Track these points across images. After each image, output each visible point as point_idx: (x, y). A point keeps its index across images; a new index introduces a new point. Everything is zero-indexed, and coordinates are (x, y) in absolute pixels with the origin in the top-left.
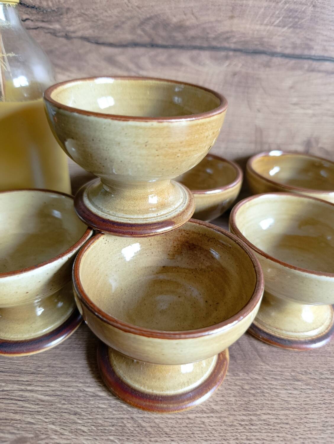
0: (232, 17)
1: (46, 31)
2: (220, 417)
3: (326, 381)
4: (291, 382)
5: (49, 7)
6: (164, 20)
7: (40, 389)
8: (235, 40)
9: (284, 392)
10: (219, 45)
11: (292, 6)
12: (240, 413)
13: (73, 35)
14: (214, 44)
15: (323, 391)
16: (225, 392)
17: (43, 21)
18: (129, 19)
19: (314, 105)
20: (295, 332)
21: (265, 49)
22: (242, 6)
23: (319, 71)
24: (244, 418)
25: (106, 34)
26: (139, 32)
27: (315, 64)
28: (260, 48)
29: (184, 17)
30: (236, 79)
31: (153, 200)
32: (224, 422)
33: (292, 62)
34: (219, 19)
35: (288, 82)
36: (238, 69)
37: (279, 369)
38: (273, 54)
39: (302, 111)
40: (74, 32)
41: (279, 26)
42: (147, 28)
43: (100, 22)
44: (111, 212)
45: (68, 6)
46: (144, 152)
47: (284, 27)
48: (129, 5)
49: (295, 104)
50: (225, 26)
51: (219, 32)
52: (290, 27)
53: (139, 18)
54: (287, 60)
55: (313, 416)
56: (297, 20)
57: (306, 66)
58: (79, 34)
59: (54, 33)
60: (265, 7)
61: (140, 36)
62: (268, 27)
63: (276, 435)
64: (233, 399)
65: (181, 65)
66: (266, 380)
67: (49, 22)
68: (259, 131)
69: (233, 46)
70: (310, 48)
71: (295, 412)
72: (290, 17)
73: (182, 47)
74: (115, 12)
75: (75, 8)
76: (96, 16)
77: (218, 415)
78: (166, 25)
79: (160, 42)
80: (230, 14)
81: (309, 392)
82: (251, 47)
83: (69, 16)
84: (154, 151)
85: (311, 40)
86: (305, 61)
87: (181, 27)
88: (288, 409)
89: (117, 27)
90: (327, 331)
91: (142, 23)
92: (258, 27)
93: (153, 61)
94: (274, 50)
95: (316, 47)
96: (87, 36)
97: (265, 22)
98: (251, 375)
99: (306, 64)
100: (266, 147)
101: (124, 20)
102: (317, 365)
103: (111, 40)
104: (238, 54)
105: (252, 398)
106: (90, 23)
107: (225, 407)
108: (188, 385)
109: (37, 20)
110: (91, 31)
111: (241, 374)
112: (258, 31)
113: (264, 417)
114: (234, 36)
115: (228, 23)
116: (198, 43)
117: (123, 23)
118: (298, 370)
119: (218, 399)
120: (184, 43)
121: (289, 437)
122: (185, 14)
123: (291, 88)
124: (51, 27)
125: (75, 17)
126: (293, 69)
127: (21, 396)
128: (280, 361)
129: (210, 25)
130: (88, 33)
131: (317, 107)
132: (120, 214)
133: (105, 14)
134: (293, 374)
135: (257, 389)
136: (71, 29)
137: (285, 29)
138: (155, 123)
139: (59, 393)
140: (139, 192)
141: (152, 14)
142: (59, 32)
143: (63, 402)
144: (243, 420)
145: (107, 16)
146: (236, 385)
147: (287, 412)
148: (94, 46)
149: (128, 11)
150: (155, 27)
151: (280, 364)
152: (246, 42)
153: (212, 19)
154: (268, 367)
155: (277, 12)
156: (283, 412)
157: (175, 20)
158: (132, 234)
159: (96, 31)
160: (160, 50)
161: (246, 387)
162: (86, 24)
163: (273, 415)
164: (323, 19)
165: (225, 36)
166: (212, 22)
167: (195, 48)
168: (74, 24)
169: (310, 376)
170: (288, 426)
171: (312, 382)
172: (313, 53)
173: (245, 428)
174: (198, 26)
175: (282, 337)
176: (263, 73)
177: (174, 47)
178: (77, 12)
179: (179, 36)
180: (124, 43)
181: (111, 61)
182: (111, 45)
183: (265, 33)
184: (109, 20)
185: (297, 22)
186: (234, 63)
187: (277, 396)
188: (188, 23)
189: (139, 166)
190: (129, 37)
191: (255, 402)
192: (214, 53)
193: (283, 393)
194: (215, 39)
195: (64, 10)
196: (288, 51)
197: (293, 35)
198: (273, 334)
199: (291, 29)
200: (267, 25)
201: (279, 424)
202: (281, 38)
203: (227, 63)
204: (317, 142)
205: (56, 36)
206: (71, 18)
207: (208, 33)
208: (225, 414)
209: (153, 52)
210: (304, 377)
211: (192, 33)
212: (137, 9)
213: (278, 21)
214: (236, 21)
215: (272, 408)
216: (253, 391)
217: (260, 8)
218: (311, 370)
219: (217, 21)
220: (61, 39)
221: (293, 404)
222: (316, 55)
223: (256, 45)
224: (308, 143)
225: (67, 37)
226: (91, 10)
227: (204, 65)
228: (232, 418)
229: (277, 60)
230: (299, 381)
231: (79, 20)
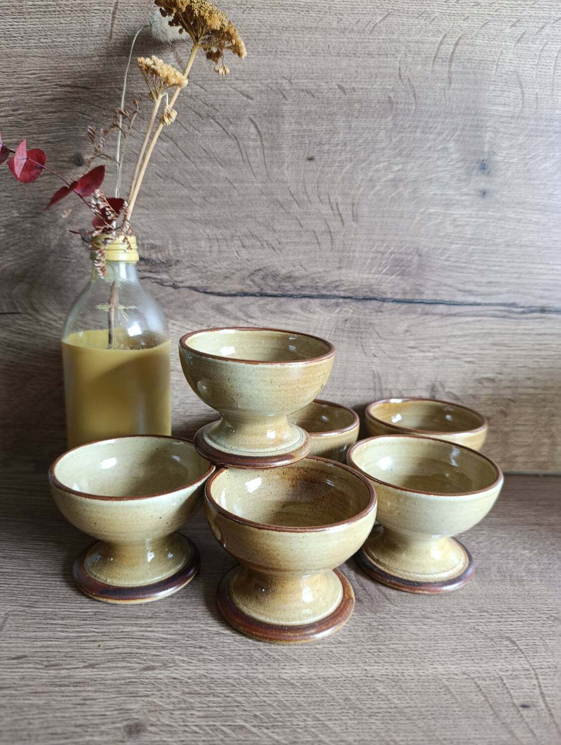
0: (340, 268)
1: (153, 280)
2: (348, 647)
3: (457, 619)
4: (421, 619)
5: (159, 260)
6: (273, 271)
7: (161, 629)
8: (344, 288)
9: (414, 627)
10: (328, 293)
11: (398, 256)
12: (369, 643)
13: (181, 285)
14: (324, 292)
15: (454, 626)
16: (352, 628)
17: (151, 272)
18: (238, 270)
19: (433, 347)
20: (424, 574)
21: (376, 296)
22: (349, 257)
23: (434, 314)
24: (372, 647)
25: (215, 284)
26: (248, 282)
27: (428, 308)
28: (371, 295)
29: (293, 269)
30: (348, 325)
31: (271, 435)
32: (352, 650)
33: (405, 306)
34: (328, 269)
35: (403, 326)
36: (349, 315)
37: (408, 609)
38: (384, 300)
39: (422, 354)
40: (182, 282)
41: (387, 274)
42: (257, 279)
43: (209, 273)
44: (233, 448)
45: (177, 259)
46: (269, 388)
47: (392, 274)
48: (239, 258)
49: (412, 348)
50: (334, 276)
51: (328, 281)
52: (399, 275)
53: (248, 270)
54: (399, 305)
55: (443, 645)
56: (404, 268)
57: (419, 310)
58: (187, 284)
59: (161, 283)
60: (372, 258)
61: (250, 286)
62: (376, 276)
63: (404, 659)
64: (361, 633)
65: (291, 313)
66: (394, 618)
67: (157, 272)
68: (376, 376)
69: (342, 294)
70: (422, 293)
71: (424, 642)
72: (397, 266)
73: (291, 296)
74: (225, 264)
75: (184, 260)
76: (206, 267)
77: (346, 645)
78: (275, 276)
79: (269, 292)
80: (338, 265)
81: (440, 626)
82: (361, 294)
83: (178, 267)
84: (277, 387)
85: (421, 286)
86: (417, 305)
87: (289, 278)
88: (418, 640)
89: (226, 277)
90: (459, 574)
91: (252, 274)
92: (366, 276)
93: (262, 309)
94: (384, 296)
95: (426, 292)
96: (195, 285)
97: (373, 271)
98: (379, 614)
99: (419, 308)
100: (386, 394)
101: (233, 271)
102: (449, 605)
103: (220, 290)
104: (348, 300)
105: (380, 632)
106: (199, 274)
107: (353, 639)
108: (314, 616)
109: (144, 271)
110: (199, 281)
111: (368, 614)
112: (366, 279)
113: (393, 646)
114: (343, 285)
115: (336, 272)
116: (307, 292)
117: (233, 274)
118: (429, 610)
119: (345, 633)
120: (294, 293)
121: (418, 660)
122: (294, 266)
123: (407, 331)
124: (159, 277)
125: (184, 268)
126: (406, 313)
127: (143, 636)
128: (409, 603)
129: (319, 275)
130: (196, 283)
131: (437, 350)
132: (243, 449)
133: (215, 266)
134: (423, 613)
135: (385, 625)
136: (180, 279)
137: (393, 277)
138: (278, 366)
139: (182, 633)
140: (259, 428)
141: (262, 266)
142: (167, 282)
143: (187, 639)
144: (371, 649)
145: (216, 268)
146: (364, 622)
147: (416, 642)
148: (202, 295)
149: (238, 263)
150: (263, 278)
151: (410, 605)
152: (356, 290)
153: (321, 270)
154: (397, 608)
155: (384, 262)
156: (411, 642)
157: (283, 271)
158: (255, 467)
159: (205, 281)
160: (269, 299)
161: (374, 624)
162: (194, 275)
163: (402, 644)
164: (429, 266)
165: (334, 285)
166: (320, 272)
167: (305, 296)
168: (182, 274)
169: (441, 614)
170: (417, 652)
171: (443, 619)
172: (424, 297)
173: (373, 655)
174: (306, 276)
175: (410, 579)
176: (375, 319)
177: (283, 296)
178: (187, 264)
179: (288, 286)
180: (233, 293)
181: (219, 309)
182: (219, 294)
183: (373, 281)
184: (218, 271)
185: (404, 271)
186: (345, 309)
187: (406, 630)
188: (297, 274)
189: (265, 400)
190: (238, 287)
191: (383, 635)
192: (323, 301)
193: (412, 628)
194: (324, 288)
195: (173, 262)
196: (398, 297)
197: (401, 282)
198: (401, 577)
199: (400, 277)
200: (375, 273)
201: (407, 651)
202: (390, 285)
203: (338, 309)
204: (443, 387)
205: (163, 285)
206: (180, 269)
207: (317, 282)
208: (353, 645)
209: (262, 301)
210: (434, 616)
211: (301, 283)
212: (247, 262)
213: (385, 270)
214: (344, 271)
215: (401, 639)
216: (381, 627)
217: (366, 259)
218: (442, 610)
219: (325, 271)
220: (168, 288)
221: (422, 635)
222: (428, 299)
223: (367, 292)
224: (433, 388)
225: (174, 286)
226: (201, 262)
227: (314, 313)
228: (359, 647)
229: (387, 305)
230: (429, 618)
231: (188, 271)
